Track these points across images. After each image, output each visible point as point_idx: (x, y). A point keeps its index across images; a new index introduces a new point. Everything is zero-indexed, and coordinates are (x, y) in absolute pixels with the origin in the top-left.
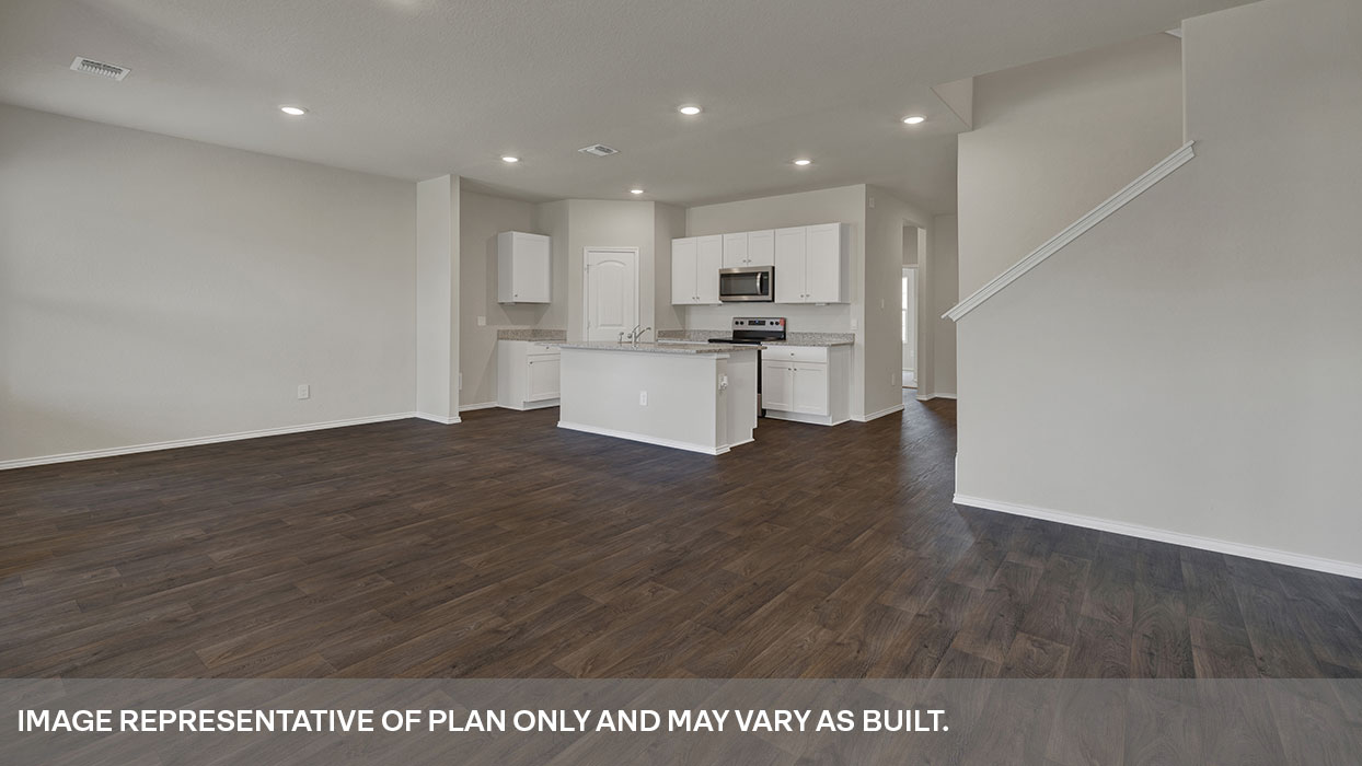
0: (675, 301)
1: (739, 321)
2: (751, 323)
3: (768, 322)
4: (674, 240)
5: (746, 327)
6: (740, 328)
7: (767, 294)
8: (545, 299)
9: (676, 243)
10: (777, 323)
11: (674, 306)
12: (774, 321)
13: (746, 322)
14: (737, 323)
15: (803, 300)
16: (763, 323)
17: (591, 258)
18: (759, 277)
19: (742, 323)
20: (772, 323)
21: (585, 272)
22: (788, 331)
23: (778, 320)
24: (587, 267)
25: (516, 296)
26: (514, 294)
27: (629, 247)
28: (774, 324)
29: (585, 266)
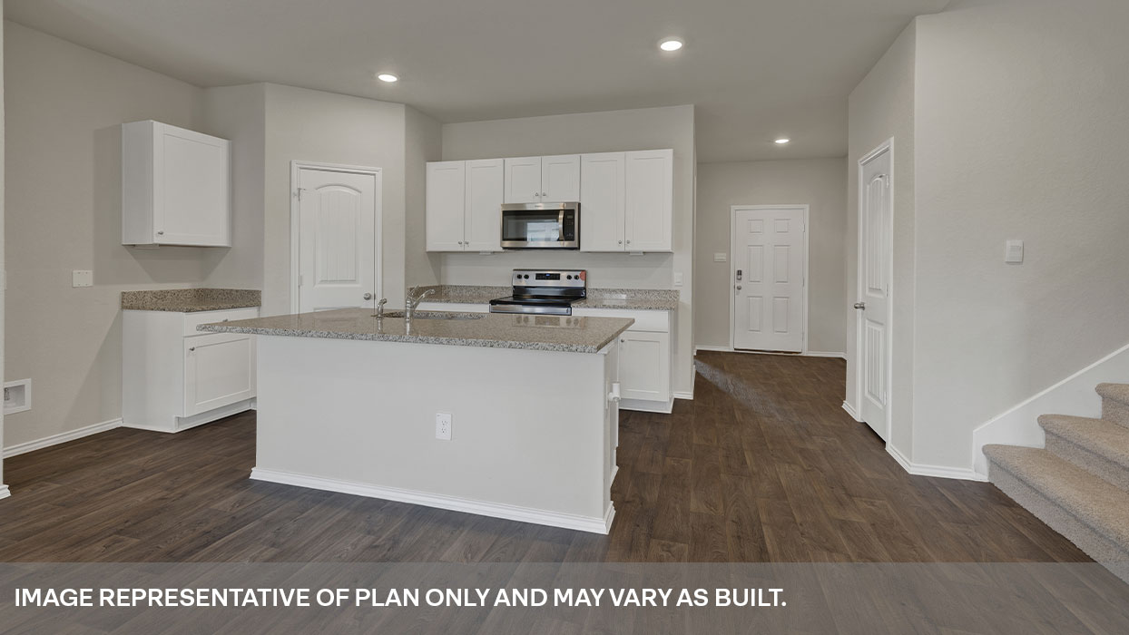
0: (430, 248)
1: (523, 274)
2: (539, 277)
3: (564, 275)
4: (428, 163)
5: (532, 282)
6: (523, 283)
7: (573, 239)
8: (220, 239)
9: (433, 167)
10: (576, 277)
11: (431, 254)
12: (573, 274)
13: (532, 275)
14: (519, 277)
15: (621, 249)
16: (557, 277)
17: (302, 178)
18: (561, 216)
19: (527, 277)
20: (569, 277)
21: (295, 200)
22: (588, 287)
23: (578, 273)
24: (296, 192)
25: (162, 234)
26: (157, 230)
27: (369, 168)
28: (573, 278)
29: (294, 190)
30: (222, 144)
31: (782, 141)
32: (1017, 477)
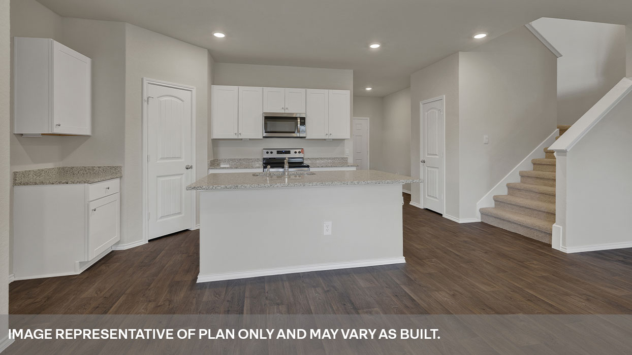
0: (214, 136)
1: (269, 151)
2: (279, 152)
3: (292, 152)
4: (212, 86)
5: (275, 155)
6: (269, 156)
8: (86, 130)
9: (215, 88)
10: (299, 152)
12: (297, 151)
13: (275, 151)
14: (267, 153)
15: (326, 137)
16: (289, 152)
18: (299, 121)
19: (271, 153)
20: (295, 152)
21: (145, 104)
22: (305, 157)
23: (300, 150)
24: (146, 99)
25: (59, 125)
26: (56, 122)
27: (185, 85)
28: (298, 153)
29: (145, 98)
30: (88, 60)
31: (369, 89)
32: (494, 217)
